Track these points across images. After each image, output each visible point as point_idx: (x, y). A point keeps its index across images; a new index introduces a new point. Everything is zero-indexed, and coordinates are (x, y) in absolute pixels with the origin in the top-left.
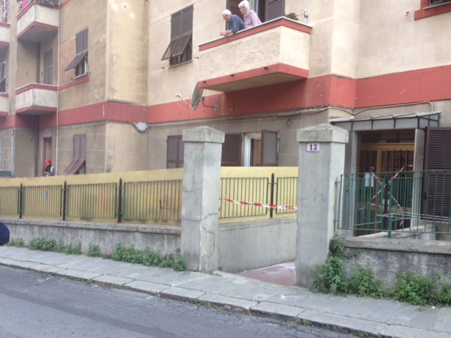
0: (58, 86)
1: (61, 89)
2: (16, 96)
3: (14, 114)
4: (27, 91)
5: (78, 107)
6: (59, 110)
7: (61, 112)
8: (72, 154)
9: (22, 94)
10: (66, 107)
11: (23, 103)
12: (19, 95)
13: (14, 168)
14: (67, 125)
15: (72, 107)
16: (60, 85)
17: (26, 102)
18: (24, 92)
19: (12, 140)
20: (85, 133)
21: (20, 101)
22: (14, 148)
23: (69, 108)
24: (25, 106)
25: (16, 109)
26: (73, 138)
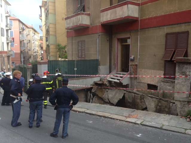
0: (140, 3)
2: (101, 14)
3: (99, 25)
4: (119, 8)
5: (173, 12)
6: (142, 19)
7: (145, 20)
8: (164, 46)
9: (111, 10)
10: (153, 15)
11: (112, 16)
12: (106, 12)
13: (100, 57)
14: (156, 27)
15: (163, 14)
16: (142, 2)
17: (117, 15)
18: (114, 8)
19: (98, 41)
20: (186, 30)
21: (107, 16)
22: (100, 46)
23: (158, 15)
24: (116, 18)
25: (101, 21)
26: (165, 35)
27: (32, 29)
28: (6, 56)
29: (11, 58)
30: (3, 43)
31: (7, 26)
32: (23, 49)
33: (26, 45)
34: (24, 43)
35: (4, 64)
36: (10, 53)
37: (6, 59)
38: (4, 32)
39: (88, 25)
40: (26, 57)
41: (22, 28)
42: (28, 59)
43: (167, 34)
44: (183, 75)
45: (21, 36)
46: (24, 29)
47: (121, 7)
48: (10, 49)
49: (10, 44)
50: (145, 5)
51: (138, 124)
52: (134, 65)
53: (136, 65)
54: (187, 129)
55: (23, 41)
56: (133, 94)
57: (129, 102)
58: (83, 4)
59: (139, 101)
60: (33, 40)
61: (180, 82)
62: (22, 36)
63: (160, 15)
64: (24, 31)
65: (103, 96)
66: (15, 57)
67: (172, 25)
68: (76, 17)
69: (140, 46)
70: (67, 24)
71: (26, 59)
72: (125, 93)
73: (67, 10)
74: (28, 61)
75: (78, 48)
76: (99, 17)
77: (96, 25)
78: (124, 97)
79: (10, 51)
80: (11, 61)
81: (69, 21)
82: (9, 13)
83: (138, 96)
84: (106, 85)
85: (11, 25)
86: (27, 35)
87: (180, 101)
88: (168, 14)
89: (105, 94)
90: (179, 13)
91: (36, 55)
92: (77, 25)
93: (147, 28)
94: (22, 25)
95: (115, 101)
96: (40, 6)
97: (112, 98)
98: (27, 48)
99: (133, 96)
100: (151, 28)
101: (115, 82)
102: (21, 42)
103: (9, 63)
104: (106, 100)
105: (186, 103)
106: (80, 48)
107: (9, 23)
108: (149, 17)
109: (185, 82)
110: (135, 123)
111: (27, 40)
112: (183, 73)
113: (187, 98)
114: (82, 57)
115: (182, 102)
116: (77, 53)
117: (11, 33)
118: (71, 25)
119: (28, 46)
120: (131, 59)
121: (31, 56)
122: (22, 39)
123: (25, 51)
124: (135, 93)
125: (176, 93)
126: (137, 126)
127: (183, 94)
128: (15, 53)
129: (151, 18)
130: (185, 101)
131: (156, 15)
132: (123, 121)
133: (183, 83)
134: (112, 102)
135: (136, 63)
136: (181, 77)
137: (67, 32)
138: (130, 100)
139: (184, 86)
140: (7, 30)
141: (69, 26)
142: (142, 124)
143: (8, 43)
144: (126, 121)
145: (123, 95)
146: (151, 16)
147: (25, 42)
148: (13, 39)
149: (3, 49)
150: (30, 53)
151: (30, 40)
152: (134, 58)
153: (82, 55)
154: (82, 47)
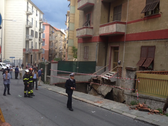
0: (126, 22)
1: (129, 23)
2: (100, 28)
3: (98, 36)
4: (111, 25)
5: (146, 31)
6: (127, 34)
7: (129, 35)
8: (139, 55)
9: (106, 26)
10: (134, 32)
11: (106, 31)
12: (103, 27)
13: (97, 60)
14: (135, 41)
15: (140, 32)
16: (128, 21)
17: (109, 30)
18: (108, 25)
19: (96, 47)
20: (154, 45)
21: (103, 30)
22: (98, 51)
23: (137, 32)
24: (108, 32)
25: (100, 34)
26: (141, 47)
27: (59, 32)
28: (38, 53)
29: (41, 54)
30: (36, 43)
31: (40, 30)
32: (51, 48)
33: (54, 45)
34: (52, 43)
35: (36, 59)
36: (41, 51)
37: (37, 55)
38: (37, 35)
39: (91, 35)
40: (53, 54)
41: (51, 31)
42: (55, 56)
43: (142, 47)
44: (129, 78)
45: (50, 38)
46: (53, 32)
47: (112, 25)
48: (41, 48)
49: (41, 44)
50: (129, 24)
51: (99, 107)
52: (119, 68)
53: (122, 68)
54: (124, 112)
55: (52, 41)
56: (118, 89)
57: (115, 95)
58: (89, 20)
59: (121, 95)
60: (60, 41)
61: (128, 82)
62: (52, 37)
63: (139, 32)
64: (53, 33)
65: (97, 89)
66: (45, 54)
67: (145, 40)
68: (83, 29)
69: (125, 54)
70: (78, 34)
71: (53, 55)
72: (113, 88)
73: (79, 23)
74: (55, 57)
75: (84, 51)
76: (99, 31)
77: (96, 36)
78: (112, 91)
79: (41, 49)
80: (41, 57)
81: (78, 32)
82: (42, 20)
83: (121, 91)
84: (100, 81)
85: (43, 29)
86: (55, 37)
87: (127, 95)
88: (144, 32)
89: (99, 87)
90: (150, 32)
91: (62, 52)
92: (83, 35)
93: (130, 41)
94: (52, 28)
95: (105, 93)
96: (66, 15)
97: (103, 91)
98: (54, 47)
99: (118, 91)
100: (132, 41)
101: (106, 79)
102: (50, 42)
103: (39, 58)
104: (99, 92)
105: (130, 96)
106: (85, 52)
107: (42, 27)
108: (132, 33)
109: (130, 83)
110: (98, 106)
111: (55, 41)
112: (129, 77)
113: (131, 92)
114: (86, 59)
115: (128, 96)
116: (83, 55)
117: (44, 35)
118: (80, 35)
119: (55, 46)
120: (119, 63)
121: (58, 53)
122: (51, 39)
123: (53, 49)
124: (119, 89)
125: (125, 89)
126: (98, 107)
127: (128, 90)
128: (45, 51)
129: (133, 34)
130: (130, 95)
131: (136, 32)
132: (91, 104)
133: (129, 83)
134: (103, 94)
135: (122, 66)
136: (128, 79)
137: (78, 39)
138: (116, 94)
139: (129, 85)
140: (40, 34)
141: (78, 35)
142: (101, 107)
143: (40, 44)
144: (93, 105)
145: (111, 89)
146: (133, 33)
147: (54, 42)
148: (44, 40)
149: (36, 48)
150: (57, 50)
151: (57, 41)
152: (120, 62)
153: (86, 57)
154: (86, 51)
